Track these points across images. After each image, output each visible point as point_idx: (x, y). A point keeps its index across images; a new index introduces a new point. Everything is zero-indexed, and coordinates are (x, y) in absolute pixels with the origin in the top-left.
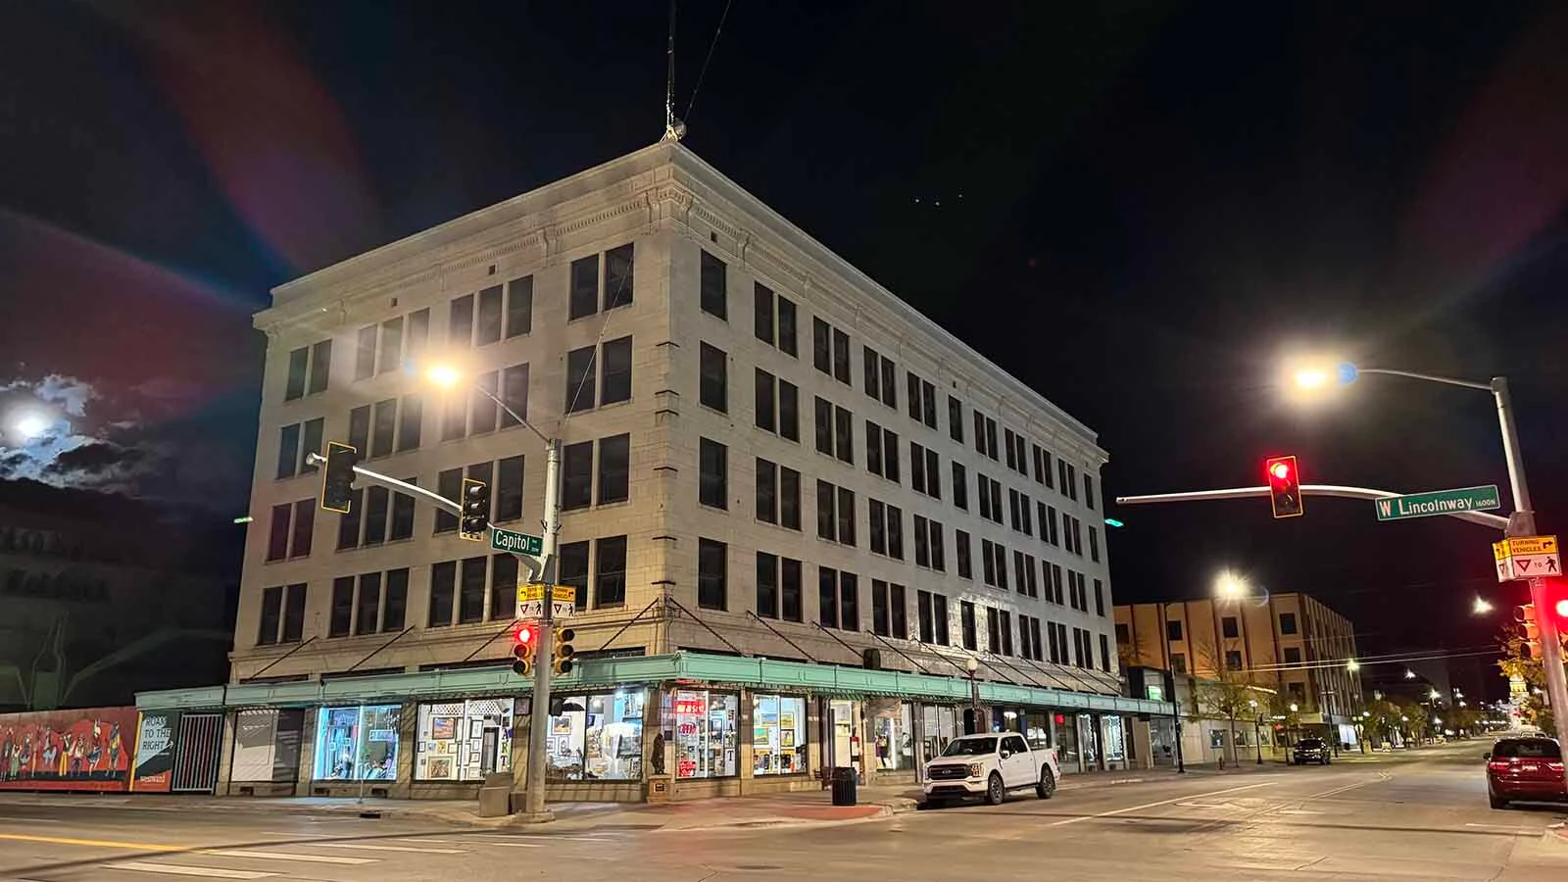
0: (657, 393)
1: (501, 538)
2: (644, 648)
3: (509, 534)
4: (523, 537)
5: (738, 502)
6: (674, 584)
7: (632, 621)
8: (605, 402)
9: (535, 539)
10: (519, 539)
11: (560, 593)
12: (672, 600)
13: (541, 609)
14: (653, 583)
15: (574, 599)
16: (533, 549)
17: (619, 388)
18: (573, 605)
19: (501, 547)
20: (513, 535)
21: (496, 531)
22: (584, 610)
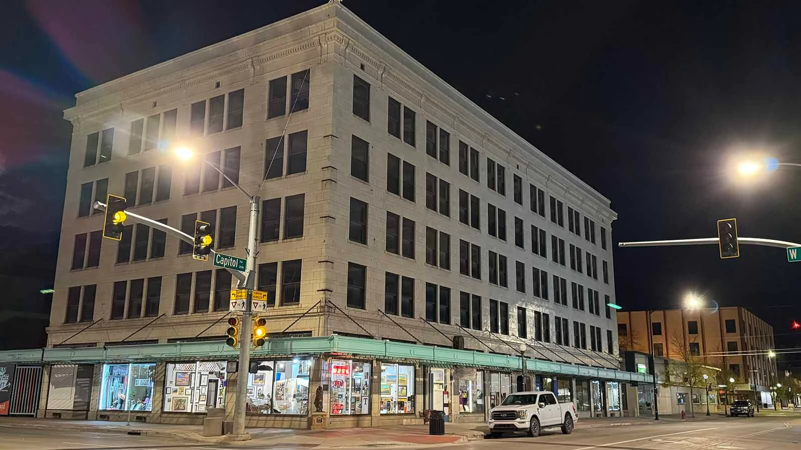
0: (323, 168)
1: (219, 259)
2: (311, 332)
3: (225, 257)
4: (234, 259)
5: (374, 239)
6: (332, 291)
7: (304, 314)
8: (290, 172)
9: (242, 260)
10: (231, 260)
11: (256, 295)
12: (330, 302)
13: (245, 305)
14: (318, 291)
15: (266, 300)
16: (240, 267)
17: (298, 164)
18: (266, 303)
19: (220, 265)
20: (227, 257)
21: (216, 254)
22: (274, 306)
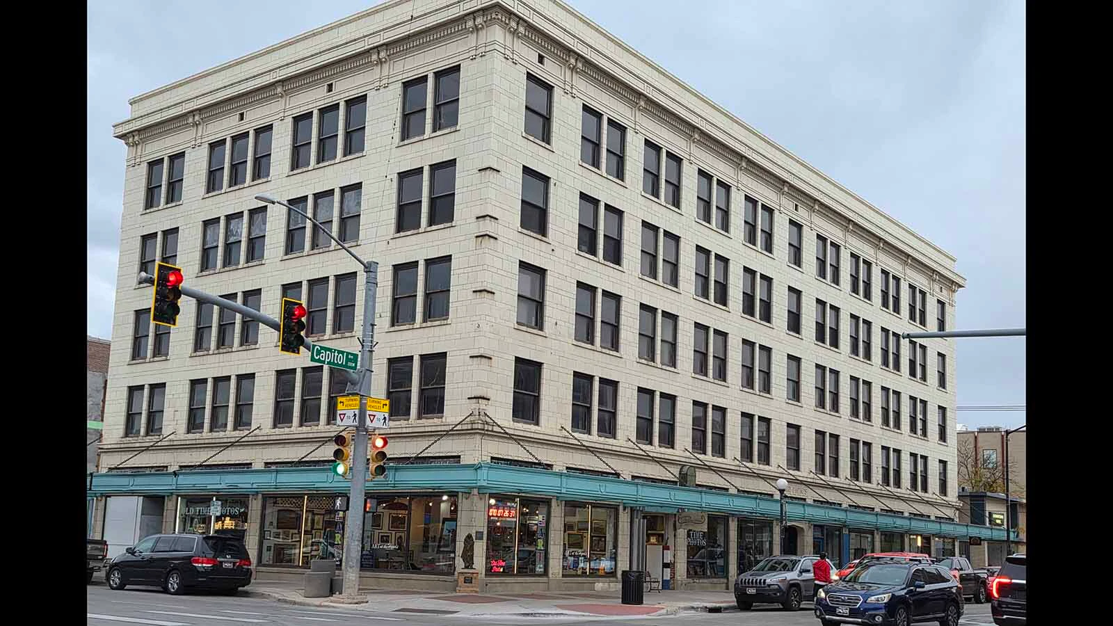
1: (319, 353)
2: (459, 457)
3: (327, 349)
4: (339, 352)
5: (556, 324)
6: (489, 399)
8: (432, 222)
9: (352, 354)
10: (336, 354)
11: (373, 404)
12: (486, 414)
13: (357, 418)
15: (387, 411)
16: (350, 364)
17: (442, 210)
18: (387, 415)
19: (319, 361)
20: (330, 350)
21: (314, 346)
22: (408, 420)
